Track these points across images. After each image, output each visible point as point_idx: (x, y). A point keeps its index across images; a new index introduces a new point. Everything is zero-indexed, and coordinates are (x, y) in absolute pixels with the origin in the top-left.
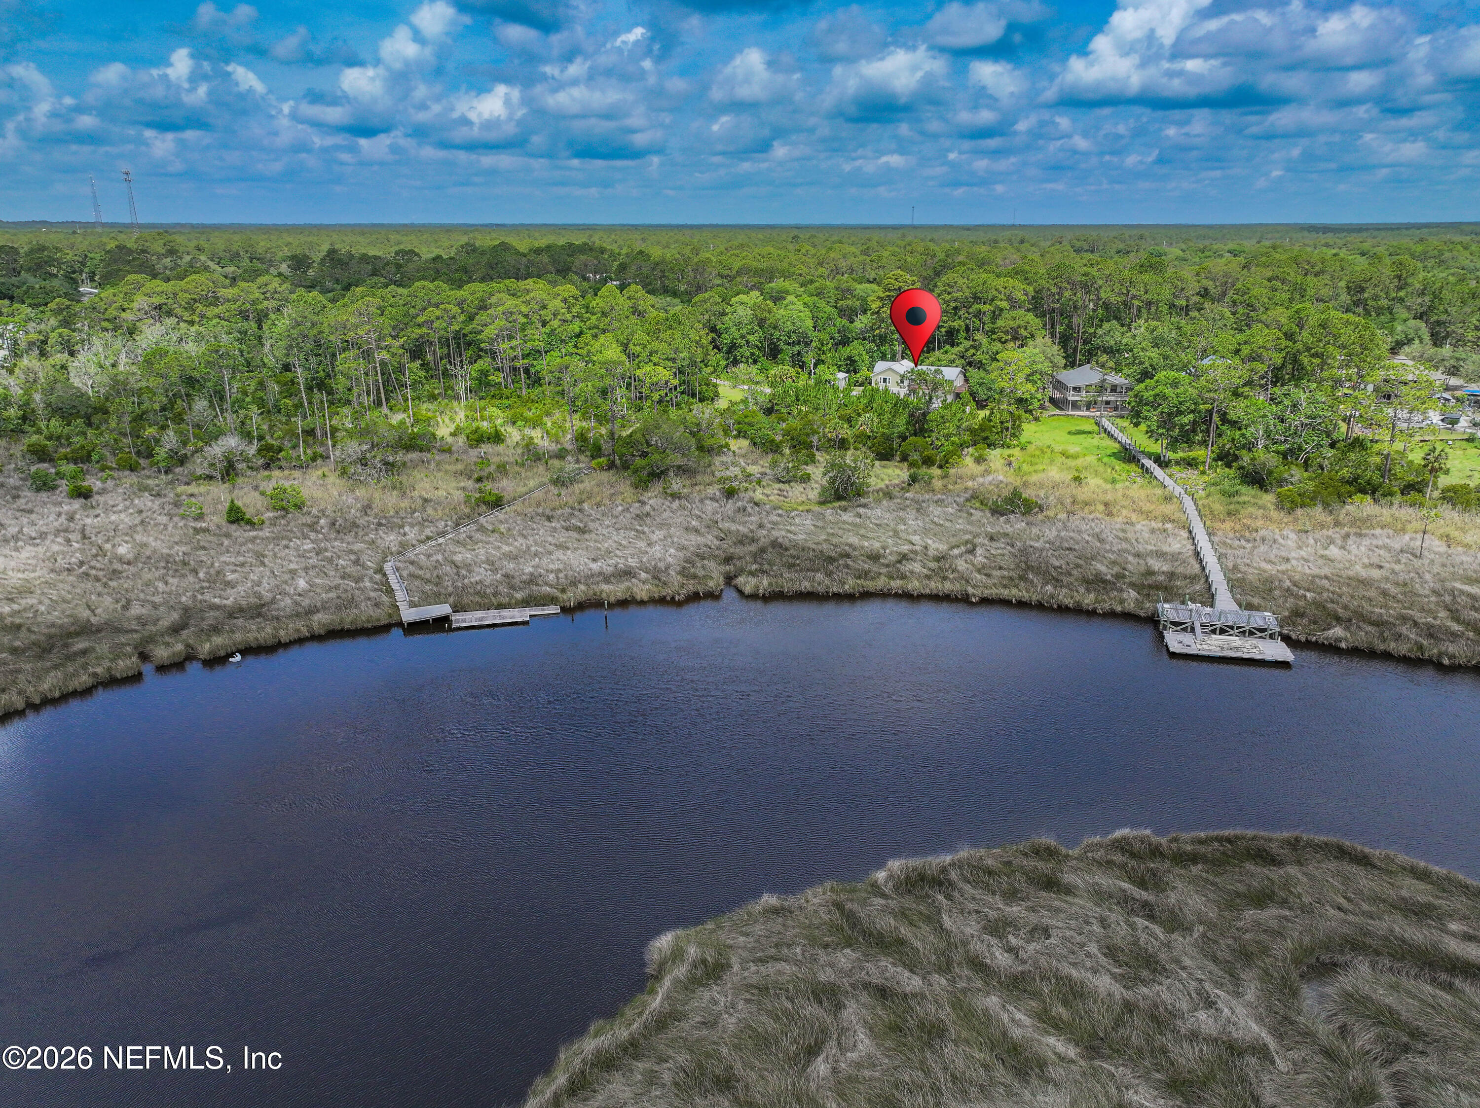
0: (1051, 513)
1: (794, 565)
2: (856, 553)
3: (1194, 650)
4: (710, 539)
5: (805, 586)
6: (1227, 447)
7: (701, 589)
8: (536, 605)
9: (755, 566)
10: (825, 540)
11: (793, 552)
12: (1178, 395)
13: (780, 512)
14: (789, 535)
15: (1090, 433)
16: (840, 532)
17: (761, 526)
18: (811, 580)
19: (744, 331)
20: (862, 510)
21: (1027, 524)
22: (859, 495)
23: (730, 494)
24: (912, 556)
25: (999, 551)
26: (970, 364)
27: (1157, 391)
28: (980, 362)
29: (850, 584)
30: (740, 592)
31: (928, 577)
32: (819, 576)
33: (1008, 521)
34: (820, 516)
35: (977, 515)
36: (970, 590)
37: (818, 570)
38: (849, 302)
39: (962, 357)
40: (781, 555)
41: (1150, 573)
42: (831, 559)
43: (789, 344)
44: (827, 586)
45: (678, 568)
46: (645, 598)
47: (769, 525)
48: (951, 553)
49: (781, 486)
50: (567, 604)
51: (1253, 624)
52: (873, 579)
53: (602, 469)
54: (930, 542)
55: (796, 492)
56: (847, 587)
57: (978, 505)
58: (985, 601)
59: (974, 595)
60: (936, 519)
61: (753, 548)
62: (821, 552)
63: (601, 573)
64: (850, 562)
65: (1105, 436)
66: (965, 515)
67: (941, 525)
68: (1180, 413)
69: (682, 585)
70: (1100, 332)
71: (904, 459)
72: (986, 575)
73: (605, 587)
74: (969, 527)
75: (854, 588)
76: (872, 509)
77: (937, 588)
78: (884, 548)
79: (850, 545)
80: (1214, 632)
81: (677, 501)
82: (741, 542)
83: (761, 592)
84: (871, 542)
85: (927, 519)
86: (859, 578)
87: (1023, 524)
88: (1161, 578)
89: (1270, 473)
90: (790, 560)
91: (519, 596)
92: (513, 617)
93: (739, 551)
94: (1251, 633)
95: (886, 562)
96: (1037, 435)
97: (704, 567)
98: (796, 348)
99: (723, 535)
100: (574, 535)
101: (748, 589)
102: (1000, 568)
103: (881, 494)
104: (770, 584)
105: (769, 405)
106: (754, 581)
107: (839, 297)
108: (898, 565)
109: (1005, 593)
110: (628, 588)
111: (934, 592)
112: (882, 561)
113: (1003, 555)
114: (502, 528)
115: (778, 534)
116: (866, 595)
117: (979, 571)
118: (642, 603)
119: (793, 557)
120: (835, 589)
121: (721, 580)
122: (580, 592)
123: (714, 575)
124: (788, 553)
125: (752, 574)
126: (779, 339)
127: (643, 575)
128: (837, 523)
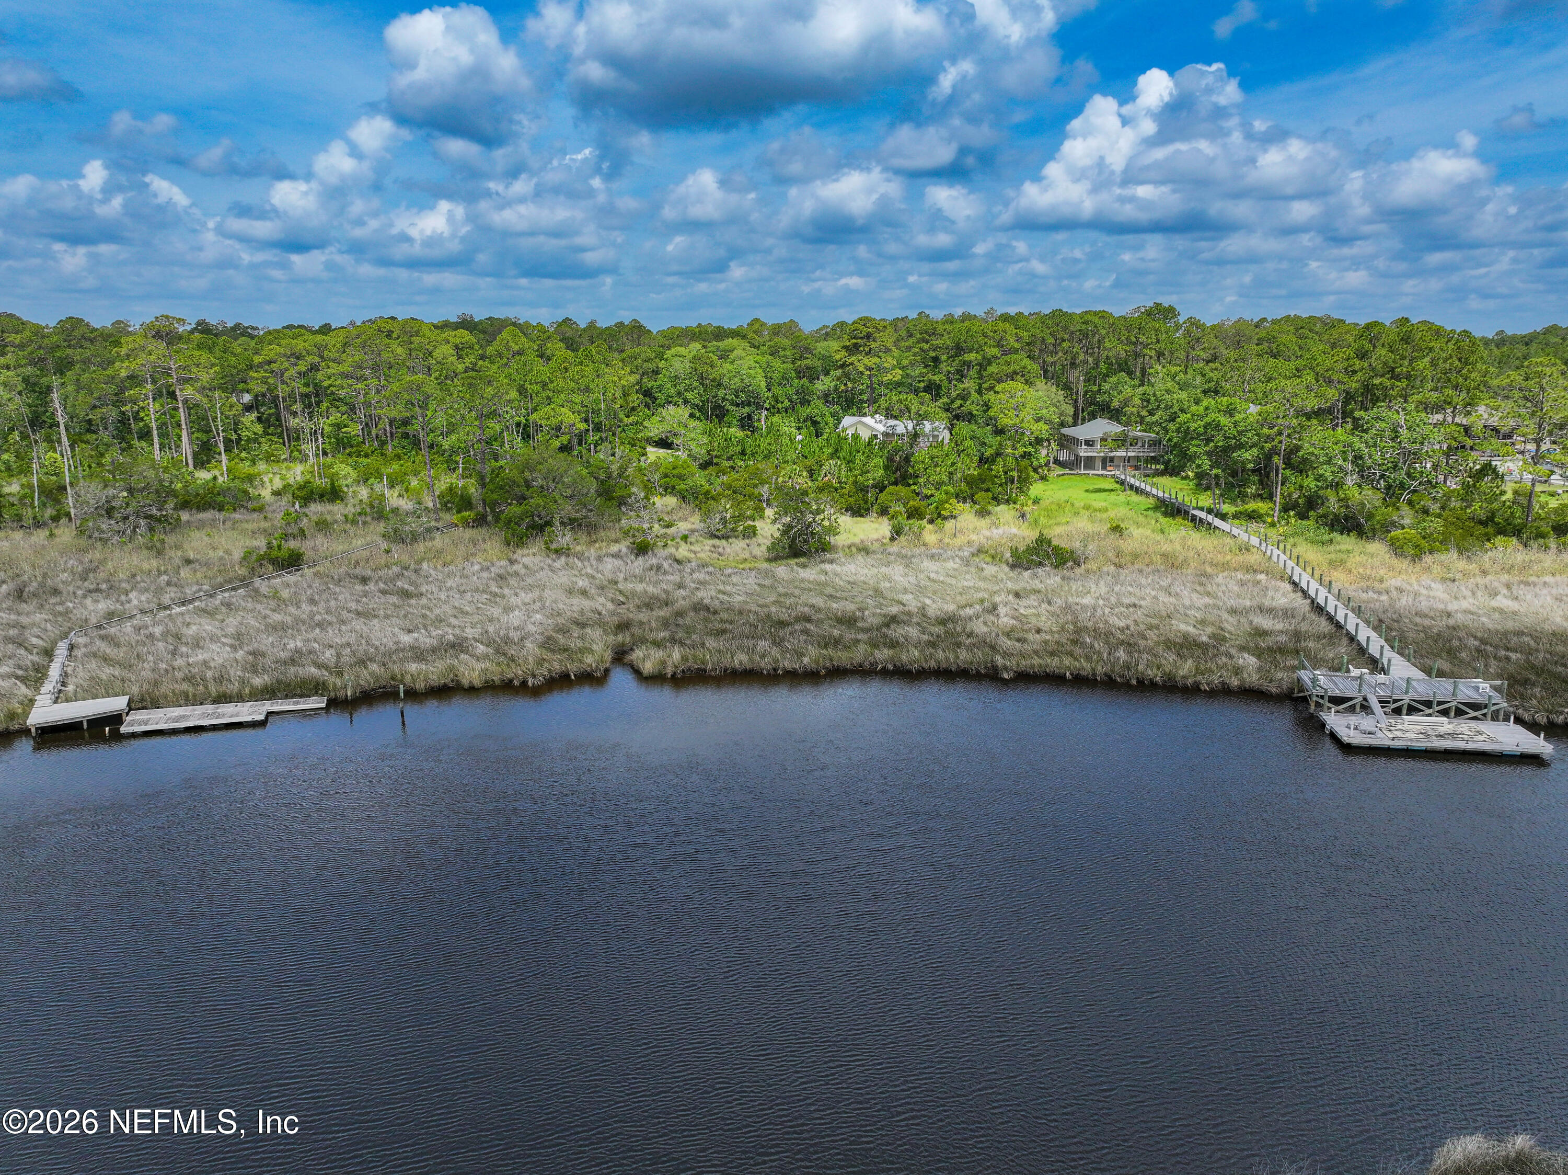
0: (1093, 566)
1: (724, 631)
2: (821, 616)
3: (1383, 739)
4: (603, 604)
5: (740, 660)
6: (1295, 496)
7: (572, 668)
8: (286, 697)
9: (663, 634)
10: (774, 603)
11: (725, 616)
12: (1235, 424)
13: (711, 569)
14: (721, 596)
15: (1112, 490)
16: (797, 592)
17: (680, 586)
18: (751, 651)
19: (681, 388)
20: (827, 567)
21: (1063, 578)
22: (824, 550)
23: (642, 549)
24: (905, 618)
25: (1033, 611)
26: (957, 417)
27: (1206, 420)
28: (970, 413)
29: (811, 657)
30: (637, 672)
31: (932, 644)
32: (762, 645)
33: (1035, 575)
34: (767, 574)
35: (990, 570)
36: (999, 660)
37: (761, 637)
38: (808, 362)
39: (947, 410)
40: (706, 620)
41: (1261, 633)
42: (782, 624)
43: (737, 405)
44: (776, 660)
45: (540, 639)
46: (477, 683)
47: (693, 585)
48: (962, 613)
49: (716, 542)
50: (341, 694)
51: (1461, 697)
52: (846, 647)
53: (466, 524)
54: (928, 602)
55: (736, 547)
56: (806, 660)
57: (989, 559)
58: (1025, 678)
59: (1006, 668)
60: (932, 575)
61: (663, 613)
62: (768, 616)
63: (412, 648)
64: (810, 626)
65: (1133, 493)
66: (973, 570)
67: (942, 582)
68: (1241, 446)
69: (541, 662)
70: (1106, 387)
71: (884, 512)
72: (1018, 640)
73: (413, 667)
74: (981, 584)
75: (817, 662)
76: (841, 565)
77: (947, 659)
78: (862, 610)
79: (812, 607)
80: (1398, 711)
81: (563, 559)
82: (649, 606)
83: (669, 671)
84: (843, 603)
85: (921, 576)
86: (826, 646)
87: (1058, 579)
88: (1283, 638)
89: (1370, 516)
90: (719, 626)
91: (257, 681)
92: (237, 715)
93: (643, 616)
94: (1459, 713)
95: (866, 625)
96: (1047, 493)
97: (582, 638)
98: (746, 410)
99: (622, 599)
100: (394, 599)
101: (648, 667)
102: (1039, 631)
103: (854, 550)
104: (684, 658)
105: (707, 458)
106: (657, 654)
107: (797, 356)
108: (884, 630)
109: (1053, 664)
110: (451, 668)
111: (944, 665)
112: (859, 624)
113: (1039, 615)
114: (285, 594)
115: (705, 595)
116: (837, 673)
117: (1008, 635)
118: (472, 690)
119: (722, 621)
120: (787, 663)
121: (608, 655)
122: (367, 676)
123: (595, 647)
124: (718, 617)
125: (657, 644)
126: (724, 399)
127: (481, 649)
128: (793, 581)
